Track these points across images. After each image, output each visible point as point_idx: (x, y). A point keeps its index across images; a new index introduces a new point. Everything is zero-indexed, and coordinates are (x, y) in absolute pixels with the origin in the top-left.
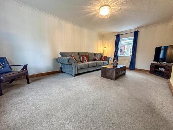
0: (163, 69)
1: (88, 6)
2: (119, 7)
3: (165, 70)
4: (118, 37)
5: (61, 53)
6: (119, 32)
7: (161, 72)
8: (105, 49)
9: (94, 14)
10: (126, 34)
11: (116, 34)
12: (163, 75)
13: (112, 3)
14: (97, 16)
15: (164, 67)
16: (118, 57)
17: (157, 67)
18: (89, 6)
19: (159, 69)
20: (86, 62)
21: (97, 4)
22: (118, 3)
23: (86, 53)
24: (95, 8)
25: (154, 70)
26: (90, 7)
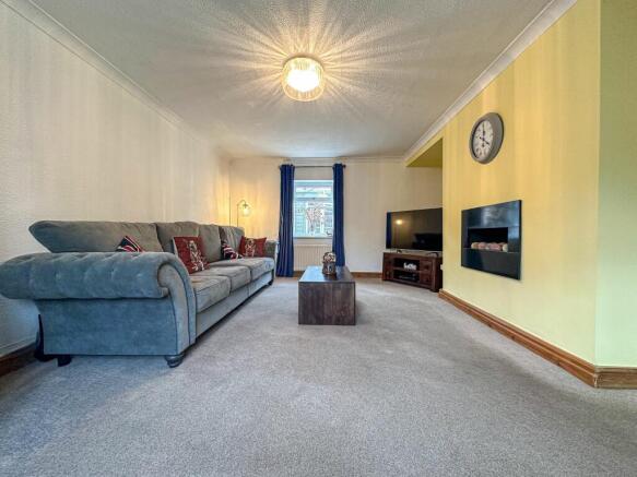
0: (412, 267)
1: (253, 25)
2: (343, 84)
3: (418, 269)
4: (287, 173)
5: (41, 231)
6: (288, 159)
7: (409, 273)
8: (246, 211)
9: (254, 71)
10: (312, 167)
11: (282, 162)
12: (415, 281)
13: (335, 61)
14: (256, 81)
15: (415, 262)
16: (294, 241)
17: (400, 261)
18: (257, 28)
19: (402, 266)
20: (200, 270)
21: (289, 37)
22: (347, 71)
23: (191, 225)
24: (274, 50)
25: (396, 271)
26: (257, 33)
